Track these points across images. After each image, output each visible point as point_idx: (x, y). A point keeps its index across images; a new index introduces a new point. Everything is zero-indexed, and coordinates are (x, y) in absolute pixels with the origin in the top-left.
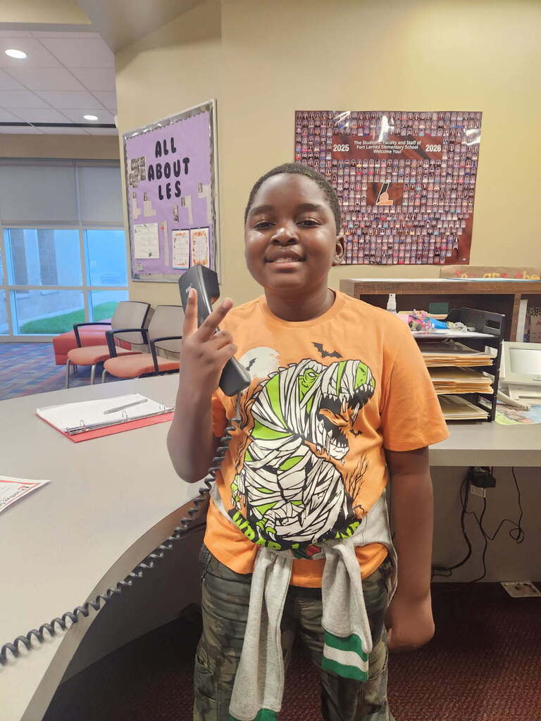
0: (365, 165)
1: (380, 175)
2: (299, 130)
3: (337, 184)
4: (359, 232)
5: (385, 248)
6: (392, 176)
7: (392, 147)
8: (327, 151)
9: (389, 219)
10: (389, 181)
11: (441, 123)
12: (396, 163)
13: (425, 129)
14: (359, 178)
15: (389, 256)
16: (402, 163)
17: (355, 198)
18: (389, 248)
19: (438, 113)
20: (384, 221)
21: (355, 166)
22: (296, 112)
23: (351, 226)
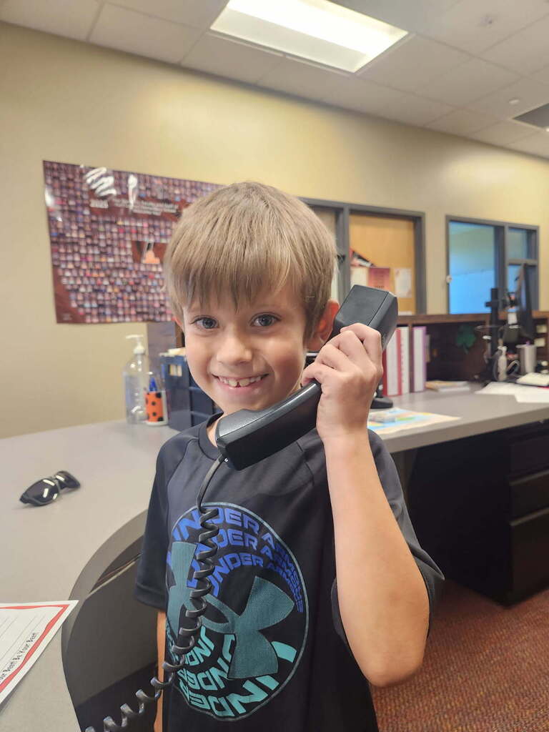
0: (127, 223)
1: (143, 235)
2: (49, 181)
3: (99, 240)
4: (129, 289)
5: (157, 305)
6: (155, 236)
7: (151, 209)
8: (84, 206)
9: (157, 276)
10: (152, 240)
11: (194, 191)
12: (156, 223)
13: (181, 194)
14: (121, 235)
15: (161, 314)
16: (162, 224)
17: (120, 256)
18: (162, 305)
19: (191, 182)
20: (153, 279)
21: (116, 223)
22: (45, 162)
23: (119, 282)
